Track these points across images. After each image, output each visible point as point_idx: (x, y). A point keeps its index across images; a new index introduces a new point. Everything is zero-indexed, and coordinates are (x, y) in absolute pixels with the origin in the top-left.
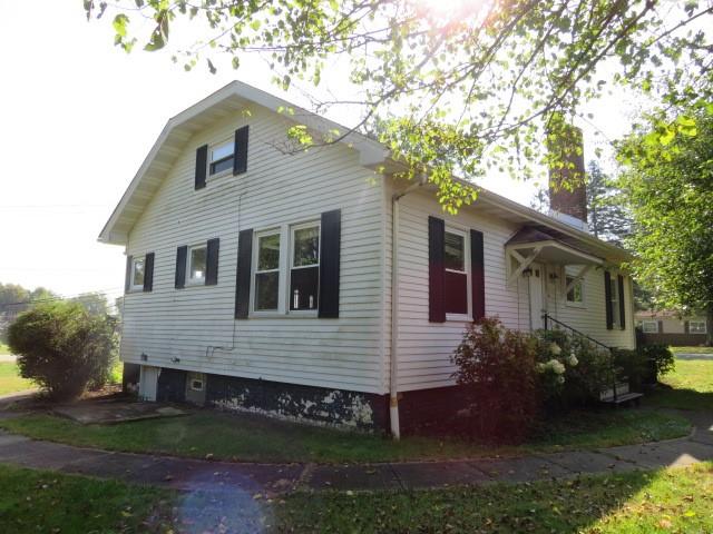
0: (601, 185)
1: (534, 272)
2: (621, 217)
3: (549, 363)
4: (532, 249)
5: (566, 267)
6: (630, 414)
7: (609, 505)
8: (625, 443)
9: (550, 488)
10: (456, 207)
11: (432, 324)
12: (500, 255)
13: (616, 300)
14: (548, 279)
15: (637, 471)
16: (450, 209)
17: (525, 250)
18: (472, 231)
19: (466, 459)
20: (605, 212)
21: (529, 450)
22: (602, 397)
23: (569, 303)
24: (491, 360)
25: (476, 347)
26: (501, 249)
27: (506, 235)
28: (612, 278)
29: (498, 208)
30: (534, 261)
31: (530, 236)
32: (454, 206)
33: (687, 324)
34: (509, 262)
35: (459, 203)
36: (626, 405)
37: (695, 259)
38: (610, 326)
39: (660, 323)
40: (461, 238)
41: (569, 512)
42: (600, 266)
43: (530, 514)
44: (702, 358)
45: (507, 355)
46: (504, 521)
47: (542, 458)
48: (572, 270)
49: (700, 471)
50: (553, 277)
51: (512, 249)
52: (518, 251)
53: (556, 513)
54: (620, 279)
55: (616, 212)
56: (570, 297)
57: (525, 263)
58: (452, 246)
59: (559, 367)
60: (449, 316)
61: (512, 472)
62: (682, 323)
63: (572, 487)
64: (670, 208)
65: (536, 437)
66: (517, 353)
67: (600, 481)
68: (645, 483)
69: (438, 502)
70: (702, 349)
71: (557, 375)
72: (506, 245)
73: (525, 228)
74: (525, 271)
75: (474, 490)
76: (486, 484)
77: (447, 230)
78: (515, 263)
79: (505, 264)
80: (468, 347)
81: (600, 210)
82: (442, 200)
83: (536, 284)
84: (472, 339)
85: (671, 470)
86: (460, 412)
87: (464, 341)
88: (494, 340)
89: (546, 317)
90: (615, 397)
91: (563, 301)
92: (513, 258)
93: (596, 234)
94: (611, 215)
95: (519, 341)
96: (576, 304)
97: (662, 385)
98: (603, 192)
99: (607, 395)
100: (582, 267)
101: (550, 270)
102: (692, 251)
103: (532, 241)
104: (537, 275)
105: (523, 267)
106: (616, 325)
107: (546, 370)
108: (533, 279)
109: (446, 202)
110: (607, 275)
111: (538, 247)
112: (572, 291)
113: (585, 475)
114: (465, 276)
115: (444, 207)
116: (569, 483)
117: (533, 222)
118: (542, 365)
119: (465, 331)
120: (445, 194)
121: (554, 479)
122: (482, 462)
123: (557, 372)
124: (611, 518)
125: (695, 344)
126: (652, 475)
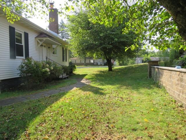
0: (64, 26)
1: (44, 46)
2: (68, 35)
3: (45, 69)
4: (43, 39)
5: (53, 46)
6: (65, 80)
7: (56, 100)
8: (63, 87)
9: (43, 99)
10: (13, 21)
11: (11, 59)
12: (34, 40)
13: (65, 55)
14: (48, 48)
15: (64, 92)
16: (11, 22)
17: (41, 40)
18: (24, 32)
19: (21, 96)
20: (64, 33)
21: (39, 91)
22: (60, 77)
23: (53, 55)
24: (29, 69)
25: (25, 66)
26: (34, 39)
27: (36, 35)
28: (64, 49)
29: (33, 26)
30: (43, 43)
31: (43, 36)
32: (12, 21)
33: (81, 61)
34: (36, 43)
35: (14, 20)
36: (65, 78)
37: (80, 45)
38: (63, 61)
39: (75, 61)
40: (21, 34)
41: (46, 103)
42: (61, 46)
43: (36, 106)
44: (83, 68)
45: (34, 67)
46: (29, 109)
47: (43, 93)
48: (54, 46)
49: (77, 90)
50: (49, 48)
51: (37, 39)
52: (39, 40)
53: (43, 104)
54: (66, 49)
55: (67, 34)
56: (54, 53)
57: (41, 43)
58: (18, 36)
59: (48, 70)
60: (17, 57)
61: (34, 97)
62: (80, 61)
63: (49, 98)
64: (77, 33)
65: (42, 88)
66: (37, 67)
67: (55, 96)
68: (65, 94)
69: (10, 108)
70: (83, 66)
71: (47, 72)
72: (35, 38)
73: (41, 33)
74: (41, 45)
75: (22, 103)
76: (26, 101)
77: (16, 31)
78: (38, 43)
79: (35, 43)
80: (23, 66)
81: (63, 33)
82: (8, 18)
83: (44, 49)
84: (24, 63)
85: (71, 91)
86: (22, 84)
87: (21, 64)
88: (30, 63)
89: (47, 58)
90: (63, 77)
91: (52, 54)
92: (37, 42)
93: (62, 39)
94: (66, 34)
95: (37, 63)
96: (55, 55)
97: (74, 74)
98: (64, 28)
99: (61, 77)
100: (57, 46)
101: (48, 46)
102: (80, 43)
103: (43, 37)
104: (45, 47)
105: (40, 44)
106: (65, 60)
107: (45, 71)
108: (44, 48)
109: (9, 19)
110: (63, 48)
111: (44, 39)
112: (54, 52)
113: (52, 95)
114: (23, 46)
115: (9, 21)
116: (48, 97)
117: (43, 32)
118: (44, 69)
119: (22, 61)
120: (9, 16)
121: (45, 97)
122: (26, 96)
123: (47, 71)
124: (56, 103)
125: (82, 65)
126: (67, 92)
